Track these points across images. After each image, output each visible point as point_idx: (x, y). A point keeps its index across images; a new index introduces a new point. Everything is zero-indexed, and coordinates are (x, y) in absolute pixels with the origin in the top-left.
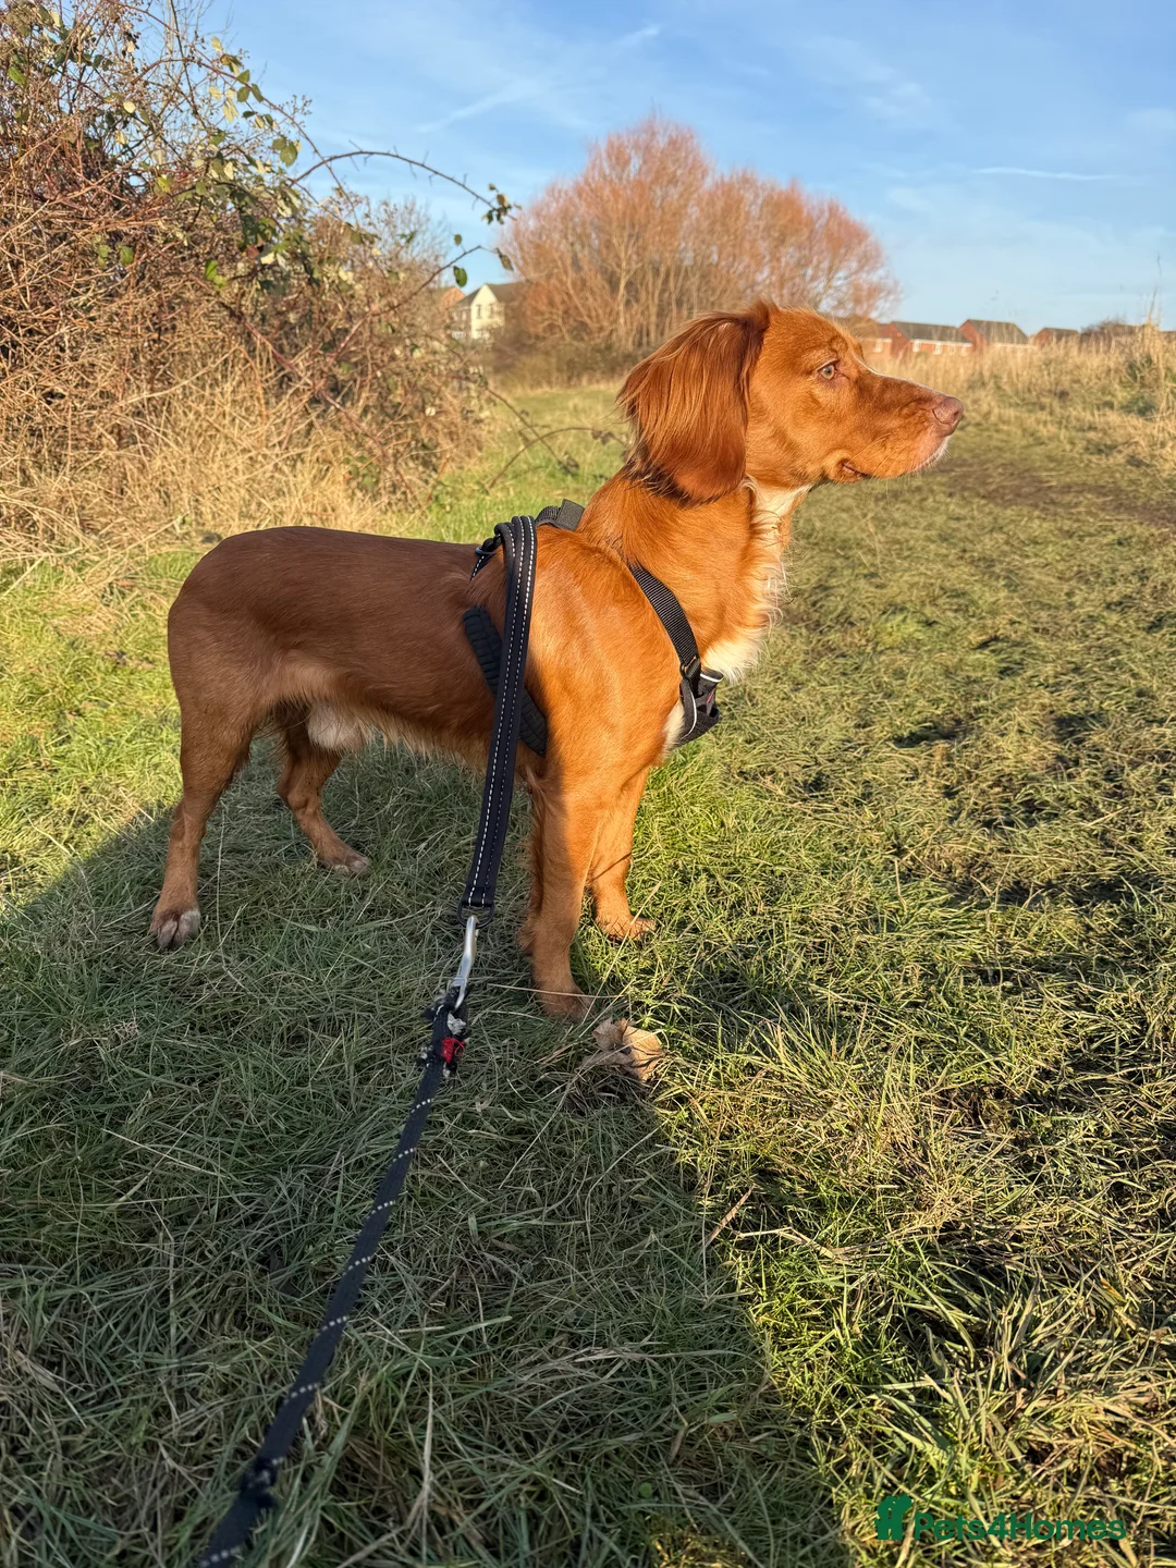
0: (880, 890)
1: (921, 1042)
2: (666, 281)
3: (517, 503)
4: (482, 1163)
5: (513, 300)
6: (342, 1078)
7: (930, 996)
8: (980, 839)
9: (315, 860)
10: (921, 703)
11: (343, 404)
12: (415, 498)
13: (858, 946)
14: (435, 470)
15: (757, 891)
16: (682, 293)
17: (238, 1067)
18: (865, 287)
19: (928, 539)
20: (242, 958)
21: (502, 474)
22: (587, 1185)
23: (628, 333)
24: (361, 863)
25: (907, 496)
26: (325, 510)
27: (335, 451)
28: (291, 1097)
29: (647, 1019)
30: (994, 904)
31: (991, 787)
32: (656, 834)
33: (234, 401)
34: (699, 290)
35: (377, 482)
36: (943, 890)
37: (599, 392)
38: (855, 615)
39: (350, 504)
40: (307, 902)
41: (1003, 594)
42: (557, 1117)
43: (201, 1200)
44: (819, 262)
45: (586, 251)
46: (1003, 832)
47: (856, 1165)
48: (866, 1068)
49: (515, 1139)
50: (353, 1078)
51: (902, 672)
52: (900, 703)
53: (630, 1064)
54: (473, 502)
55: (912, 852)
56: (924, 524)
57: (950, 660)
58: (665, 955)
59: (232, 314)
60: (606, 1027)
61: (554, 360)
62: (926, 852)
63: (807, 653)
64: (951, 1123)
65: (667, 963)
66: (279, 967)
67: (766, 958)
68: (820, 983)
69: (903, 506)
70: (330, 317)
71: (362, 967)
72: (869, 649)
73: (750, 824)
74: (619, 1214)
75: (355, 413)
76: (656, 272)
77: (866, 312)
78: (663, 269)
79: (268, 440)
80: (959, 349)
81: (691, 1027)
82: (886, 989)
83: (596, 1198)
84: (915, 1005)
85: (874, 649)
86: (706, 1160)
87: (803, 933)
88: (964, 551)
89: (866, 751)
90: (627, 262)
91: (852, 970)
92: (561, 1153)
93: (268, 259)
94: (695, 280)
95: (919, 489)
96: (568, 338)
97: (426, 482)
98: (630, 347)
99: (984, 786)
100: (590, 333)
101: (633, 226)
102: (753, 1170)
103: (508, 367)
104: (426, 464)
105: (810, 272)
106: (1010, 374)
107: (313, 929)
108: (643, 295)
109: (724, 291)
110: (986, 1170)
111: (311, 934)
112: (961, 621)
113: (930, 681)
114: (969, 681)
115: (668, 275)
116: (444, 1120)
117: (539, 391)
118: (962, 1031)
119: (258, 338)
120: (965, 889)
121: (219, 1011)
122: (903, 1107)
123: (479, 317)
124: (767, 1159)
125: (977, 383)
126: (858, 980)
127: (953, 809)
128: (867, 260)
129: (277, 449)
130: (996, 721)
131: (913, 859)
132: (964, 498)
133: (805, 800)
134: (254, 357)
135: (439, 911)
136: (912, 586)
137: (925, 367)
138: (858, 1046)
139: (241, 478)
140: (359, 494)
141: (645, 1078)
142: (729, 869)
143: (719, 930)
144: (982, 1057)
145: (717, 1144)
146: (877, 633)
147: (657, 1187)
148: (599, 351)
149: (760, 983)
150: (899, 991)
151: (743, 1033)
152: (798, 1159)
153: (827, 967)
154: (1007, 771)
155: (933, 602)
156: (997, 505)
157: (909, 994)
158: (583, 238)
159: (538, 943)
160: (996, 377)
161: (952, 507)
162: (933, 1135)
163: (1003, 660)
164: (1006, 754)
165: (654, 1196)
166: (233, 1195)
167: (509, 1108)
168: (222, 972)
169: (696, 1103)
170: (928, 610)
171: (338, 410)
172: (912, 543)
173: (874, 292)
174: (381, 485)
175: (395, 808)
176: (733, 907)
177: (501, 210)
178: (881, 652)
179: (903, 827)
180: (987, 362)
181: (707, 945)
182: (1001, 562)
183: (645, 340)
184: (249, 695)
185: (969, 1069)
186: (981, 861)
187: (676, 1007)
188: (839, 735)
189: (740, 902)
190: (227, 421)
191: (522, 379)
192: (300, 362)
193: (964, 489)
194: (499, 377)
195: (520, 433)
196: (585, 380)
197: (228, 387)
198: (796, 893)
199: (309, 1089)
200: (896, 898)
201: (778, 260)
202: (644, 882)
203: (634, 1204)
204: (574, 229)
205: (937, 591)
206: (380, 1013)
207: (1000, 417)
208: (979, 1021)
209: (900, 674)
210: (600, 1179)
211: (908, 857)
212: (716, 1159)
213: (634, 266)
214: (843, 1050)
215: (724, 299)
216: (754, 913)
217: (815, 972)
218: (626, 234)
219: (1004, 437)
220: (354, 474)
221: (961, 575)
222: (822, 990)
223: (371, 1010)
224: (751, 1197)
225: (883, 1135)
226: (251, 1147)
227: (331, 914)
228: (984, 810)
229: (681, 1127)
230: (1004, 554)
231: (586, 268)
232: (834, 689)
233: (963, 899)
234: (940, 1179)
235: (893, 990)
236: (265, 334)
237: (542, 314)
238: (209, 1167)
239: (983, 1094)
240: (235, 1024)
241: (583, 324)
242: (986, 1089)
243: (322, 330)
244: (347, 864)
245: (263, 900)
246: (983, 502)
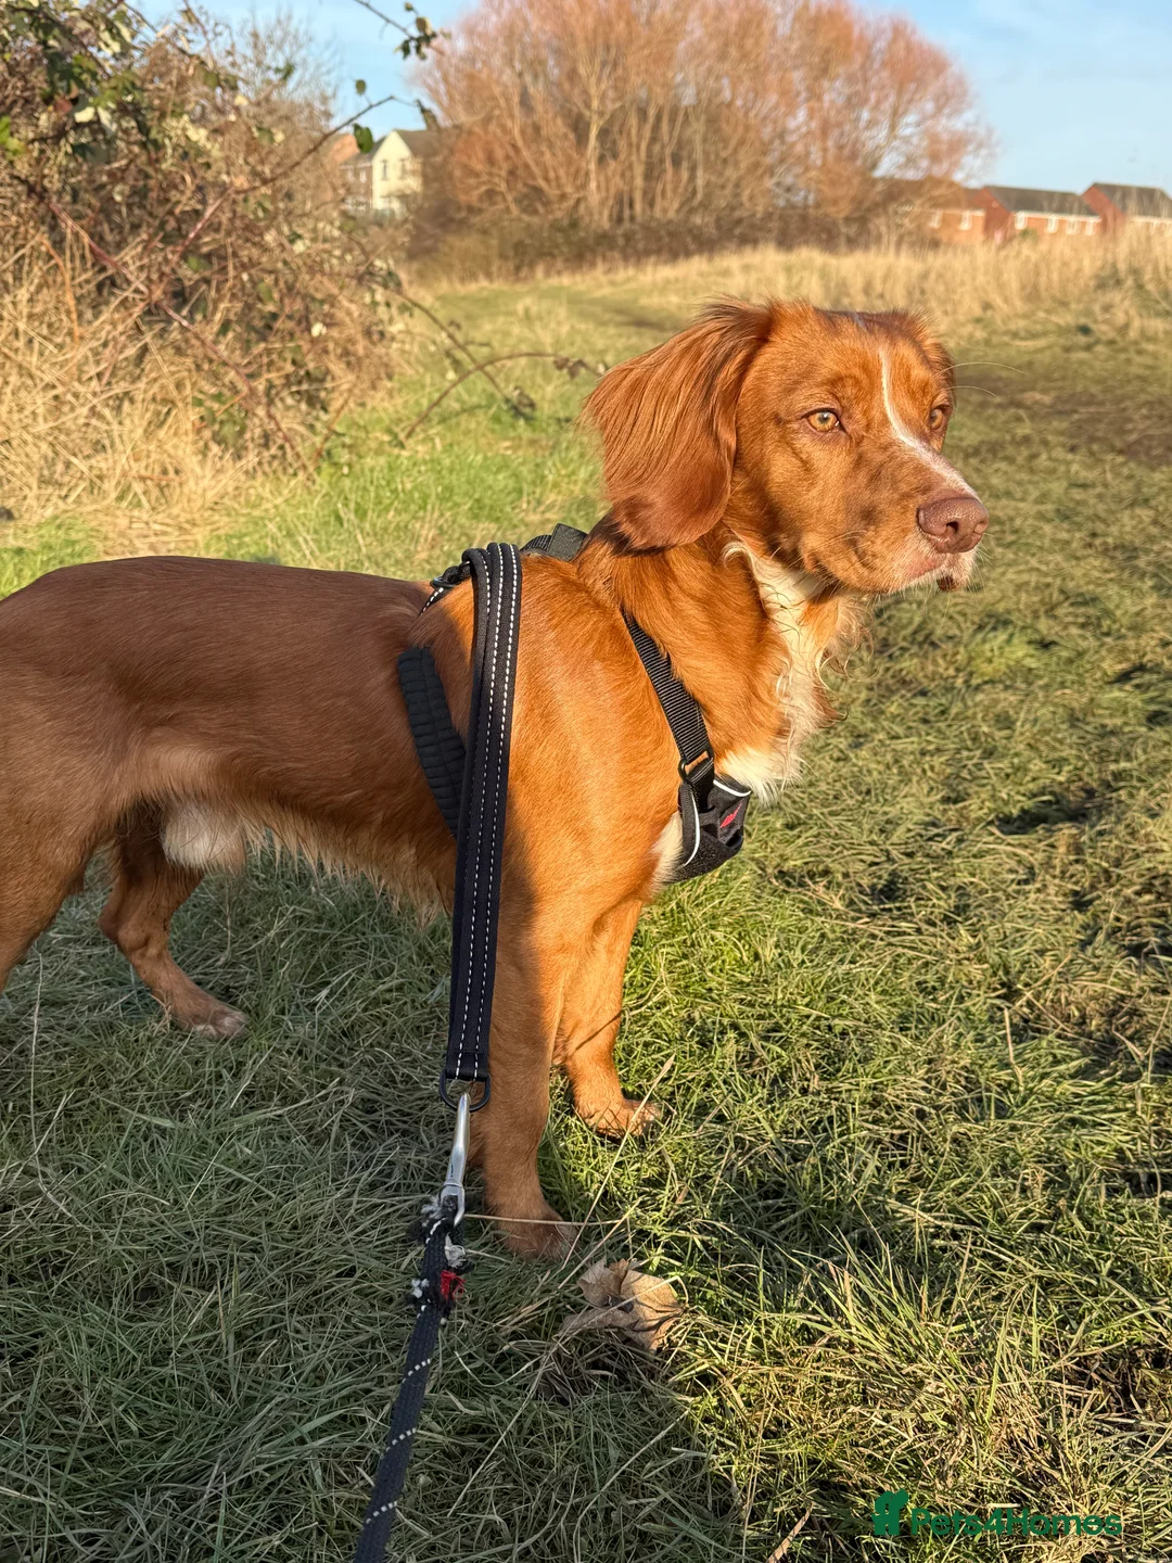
0: (984, 1053)
1: (1047, 1284)
2: (656, 127)
3: (447, 462)
4: (422, 1479)
5: (435, 153)
6: (217, 1353)
7: (1058, 1215)
8: (1126, 973)
9: (168, 1017)
10: (1036, 766)
11: (191, 319)
12: (298, 456)
13: (955, 1140)
14: (325, 409)
15: (808, 1058)
16: (680, 145)
17: (64, 1337)
18: (945, 137)
19: (1041, 516)
20: (66, 1168)
21: (424, 418)
22: (575, 1508)
23: (603, 203)
24: (233, 1020)
25: (1010, 450)
26: (165, 472)
27: (179, 386)
28: (144, 1382)
29: (657, 1257)
30: (1147, 1075)
31: (1138, 893)
32: (662, 973)
33: (31, 316)
34: (705, 140)
35: (241, 433)
36: (1075, 1053)
37: (561, 288)
38: (939, 632)
39: (202, 463)
40: (155, 1082)
41: (1151, 600)
42: (529, 1409)
43: (21, 1539)
44: (878, 102)
45: (541, 87)
46: (1157, 964)
47: (957, 1475)
48: (970, 1331)
49: (470, 1442)
50: (233, 1354)
51: (1008, 718)
52: (1004, 764)
53: (632, 1327)
54: (382, 460)
55: (1029, 995)
56: (1034, 494)
57: (1075, 698)
58: (678, 1157)
59: (31, 190)
60: (597, 1272)
61: (494, 242)
62: (1049, 994)
63: (870, 689)
64: (1092, 1410)
65: (681, 1172)
66: (118, 1183)
67: (823, 1160)
68: (903, 1198)
69: (1003, 465)
70: (174, 195)
71: (240, 1182)
72: (959, 682)
73: (797, 955)
74: (622, 1552)
75: (209, 333)
76: (643, 114)
77: (948, 173)
78: (652, 112)
79: (81, 371)
80: (1084, 224)
81: (722, 1269)
82: (995, 1205)
83: (588, 1529)
84: (1037, 1228)
85: (966, 682)
86: (743, 1468)
87: (875, 1122)
88: (1094, 535)
89: (960, 840)
90: (599, 98)
91: (947, 1177)
92: (536, 1462)
93: (84, 116)
94: (698, 128)
95: (1026, 440)
96: (515, 210)
97: (311, 427)
98: (606, 224)
99: (1129, 892)
100: (547, 204)
101: (608, 48)
102: (812, 1483)
103: (428, 251)
104: (312, 400)
105: (865, 115)
106: (1156, 269)
107: (167, 1124)
108: (622, 144)
109: (742, 142)
110: (1142, 1477)
111: (163, 1131)
112: (1092, 643)
113: (1047, 732)
114: (1106, 733)
115: (659, 118)
116: (366, 1414)
117: (472, 287)
118: (1105, 1268)
119: (69, 225)
120: (1104, 1051)
121: (35, 1251)
122: (1023, 1386)
123: (385, 178)
124: (831, 1465)
125: (1108, 280)
126: (957, 1192)
127: (1085, 927)
128: (948, 99)
129: (94, 383)
130: (1143, 793)
131: (1030, 1005)
132: (1092, 454)
133: (873, 915)
134: (61, 252)
135: (351, 1094)
136: (1019, 587)
137: (1034, 257)
138: (958, 1298)
139: (42, 427)
140: (215, 449)
141: (654, 1347)
142: (768, 1023)
143: (757, 1118)
144: (1133, 1307)
145: (760, 1445)
146: (970, 659)
147: (673, 1511)
148: (560, 229)
149: (816, 1200)
150: (1015, 1208)
151: (795, 1279)
152: (876, 1465)
153: (911, 1171)
154: (1161, 869)
155: (1051, 611)
156: (1140, 463)
157: (1029, 1211)
158: (536, 66)
159: (490, 1149)
160: (1135, 272)
161: (1075, 468)
162: (1066, 1428)
163: (1152, 700)
164: (1158, 845)
165: (670, 1524)
166: (68, 1533)
167: (457, 1394)
168: (40, 1193)
169: (728, 1383)
170: (1044, 626)
171: (183, 329)
172: (1018, 522)
173: (958, 145)
174: (248, 435)
175: (281, 936)
176: (774, 1082)
177: (419, 41)
178: (978, 688)
179: (1014, 956)
180: (1123, 250)
181: (739, 1142)
182: (1147, 552)
183: (627, 213)
184: (95, 795)
185: (1114, 1325)
186: (1127, 1006)
187: (697, 1239)
188: (919, 816)
189: (784, 1075)
190: (21, 343)
191: (448, 269)
192: (129, 257)
193: (1092, 439)
194: (415, 266)
195: (448, 354)
196: (540, 271)
197: (23, 294)
198: (865, 1060)
199: (171, 1369)
200: (1008, 1066)
201: (819, 98)
202: (646, 1045)
203: (643, 1535)
204: (523, 54)
205: (1056, 596)
206: (268, 1254)
207: (1143, 332)
208: (1129, 1253)
209: (1005, 722)
210: (595, 1500)
211: (1022, 1001)
212: (758, 1467)
213: (611, 107)
214: (939, 1302)
215: (742, 154)
216: (804, 1091)
217: (895, 1180)
218: (598, 61)
219: (1149, 361)
220: (207, 420)
221: (1088, 572)
222: (906, 1210)
223: (256, 1249)
224: (810, 1523)
225: (996, 1430)
226: (89, 1458)
227: (191, 1099)
228: (1130, 929)
229: (707, 1420)
230: (1151, 539)
231: (540, 108)
232: (909, 744)
233: (1103, 1066)
234: (1077, 1491)
235: (1006, 1206)
236: (77, 217)
237: (477, 175)
238: (32, 1490)
239: (1136, 1362)
240: (58, 1270)
241: (538, 190)
242: (1140, 1353)
243: (160, 211)
244: (214, 1023)
245: (92, 1079)
246: (1120, 459)
